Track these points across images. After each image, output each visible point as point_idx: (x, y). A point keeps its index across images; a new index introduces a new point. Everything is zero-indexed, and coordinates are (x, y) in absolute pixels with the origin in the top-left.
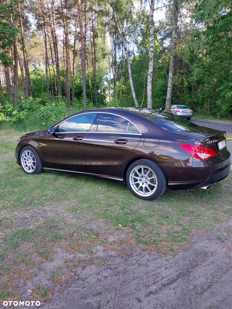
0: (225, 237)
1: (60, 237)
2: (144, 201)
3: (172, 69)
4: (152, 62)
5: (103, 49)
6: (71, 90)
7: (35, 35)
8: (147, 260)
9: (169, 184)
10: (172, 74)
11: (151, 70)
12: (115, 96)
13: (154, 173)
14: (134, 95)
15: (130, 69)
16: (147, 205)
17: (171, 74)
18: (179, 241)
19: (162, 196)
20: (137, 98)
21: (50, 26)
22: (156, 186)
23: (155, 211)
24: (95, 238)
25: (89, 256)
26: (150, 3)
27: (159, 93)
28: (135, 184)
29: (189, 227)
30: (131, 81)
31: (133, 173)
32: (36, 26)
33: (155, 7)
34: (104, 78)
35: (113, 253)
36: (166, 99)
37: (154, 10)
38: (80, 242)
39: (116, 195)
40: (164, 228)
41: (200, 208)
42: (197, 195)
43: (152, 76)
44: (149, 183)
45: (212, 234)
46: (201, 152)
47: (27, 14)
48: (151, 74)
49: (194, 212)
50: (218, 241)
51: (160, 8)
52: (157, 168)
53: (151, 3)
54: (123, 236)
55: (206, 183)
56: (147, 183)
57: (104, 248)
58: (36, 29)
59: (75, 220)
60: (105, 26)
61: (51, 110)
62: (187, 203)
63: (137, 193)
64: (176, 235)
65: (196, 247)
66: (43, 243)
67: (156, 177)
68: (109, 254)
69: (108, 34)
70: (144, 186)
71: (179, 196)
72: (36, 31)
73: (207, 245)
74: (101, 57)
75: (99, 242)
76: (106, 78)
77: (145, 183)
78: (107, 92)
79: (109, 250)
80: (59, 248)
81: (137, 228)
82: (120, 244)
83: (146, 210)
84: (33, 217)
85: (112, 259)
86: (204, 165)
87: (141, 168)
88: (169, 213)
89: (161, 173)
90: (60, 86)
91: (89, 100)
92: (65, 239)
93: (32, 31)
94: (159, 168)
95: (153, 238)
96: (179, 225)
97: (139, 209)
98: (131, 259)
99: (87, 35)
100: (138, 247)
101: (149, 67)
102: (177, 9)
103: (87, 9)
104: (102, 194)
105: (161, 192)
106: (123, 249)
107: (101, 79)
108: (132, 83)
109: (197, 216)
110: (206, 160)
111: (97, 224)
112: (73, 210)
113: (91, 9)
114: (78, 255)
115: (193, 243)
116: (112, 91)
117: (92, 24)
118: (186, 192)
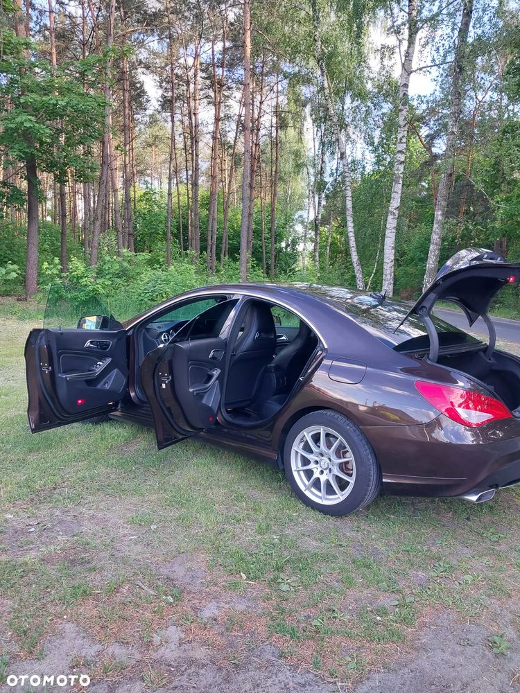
0: (509, 641)
1: (85, 592)
2: (320, 516)
3: (444, 203)
4: (400, 186)
5: (297, 154)
6: (220, 239)
7: (156, 121)
8: (283, 684)
9: (384, 480)
10: (443, 215)
11: (395, 203)
12: (314, 256)
13: (348, 448)
14: (355, 257)
15: (351, 199)
16: (326, 527)
17: (440, 213)
18: (379, 639)
19: (368, 508)
20: (361, 264)
21: (188, 103)
22: (352, 481)
23: (341, 546)
24: (170, 604)
25: (138, 656)
26: (403, 58)
27: (418, 254)
28: (303, 471)
29: (418, 599)
30: (350, 225)
31: (299, 444)
32: (159, 103)
33: (414, 66)
34: (296, 217)
35: (200, 653)
36: (425, 270)
37: (411, 72)
38: (129, 611)
39: (257, 494)
40: (352, 594)
41: (459, 547)
42: (459, 512)
43: (397, 217)
44: (336, 471)
45: (474, 628)
46: (468, 407)
47: (142, 78)
48: (396, 212)
49: (439, 559)
50: (487, 652)
51: (424, 69)
52: (357, 438)
53: (406, 57)
54: (241, 607)
55: (476, 486)
56: (332, 473)
57: (183, 636)
58: (160, 108)
59: (139, 548)
60: (304, 106)
61: (164, 280)
62: (426, 531)
63: (307, 493)
64: (378, 618)
65: (423, 662)
66: (38, 604)
67: (353, 458)
68: (191, 654)
69: (309, 123)
70: (323, 478)
71: (414, 512)
72: (159, 112)
73: (456, 660)
74: (291, 170)
75: (175, 617)
76: (301, 216)
77: (328, 470)
78: (300, 247)
79: (194, 644)
80: (73, 623)
81: (285, 587)
82: (227, 629)
83: (321, 540)
84: (45, 529)
85: (193, 669)
86: (475, 440)
87: (320, 433)
88: (376, 552)
89: (365, 451)
90: (198, 230)
91: (255, 262)
92: (97, 598)
93: (149, 112)
94: (361, 437)
95: (315, 623)
96: (393, 592)
97: (303, 535)
98: (241, 678)
99: (263, 123)
100: (270, 644)
101: (392, 196)
102: (461, 70)
103: (266, 69)
104: (225, 486)
105: (364, 498)
106: (231, 645)
107: (288, 220)
108: (353, 230)
109: (445, 571)
110: (481, 429)
111: (189, 564)
112: (141, 523)
113: (275, 69)
114: (111, 650)
115: (417, 649)
116: (311, 247)
117: (275, 99)
118: (432, 502)
